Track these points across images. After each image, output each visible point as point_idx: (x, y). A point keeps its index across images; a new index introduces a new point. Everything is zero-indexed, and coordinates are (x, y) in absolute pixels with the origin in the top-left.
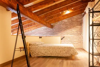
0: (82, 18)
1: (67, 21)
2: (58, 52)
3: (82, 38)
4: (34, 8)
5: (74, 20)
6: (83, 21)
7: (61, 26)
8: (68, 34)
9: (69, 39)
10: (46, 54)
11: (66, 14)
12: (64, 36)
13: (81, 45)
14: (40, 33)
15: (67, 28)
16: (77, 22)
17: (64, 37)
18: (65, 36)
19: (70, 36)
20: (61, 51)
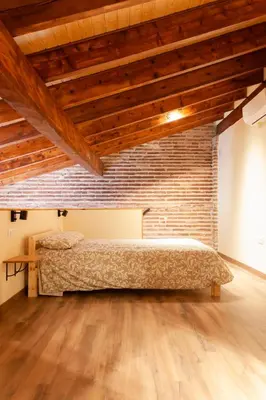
0: (214, 139)
1: (157, 147)
2: (158, 273)
3: (211, 212)
4: (72, 92)
5: (186, 144)
6: (215, 149)
7: (137, 168)
8: (162, 198)
9: (166, 219)
10: (111, 281)
11: (168, 121)
12: (148, 206)
13: (211, 237)
14: (50, 195)
15: (158, 175)
16: (196, 151)
17: (148, 210)
18: (154, 204)
19: (171, 204)
20: (170, 270)
